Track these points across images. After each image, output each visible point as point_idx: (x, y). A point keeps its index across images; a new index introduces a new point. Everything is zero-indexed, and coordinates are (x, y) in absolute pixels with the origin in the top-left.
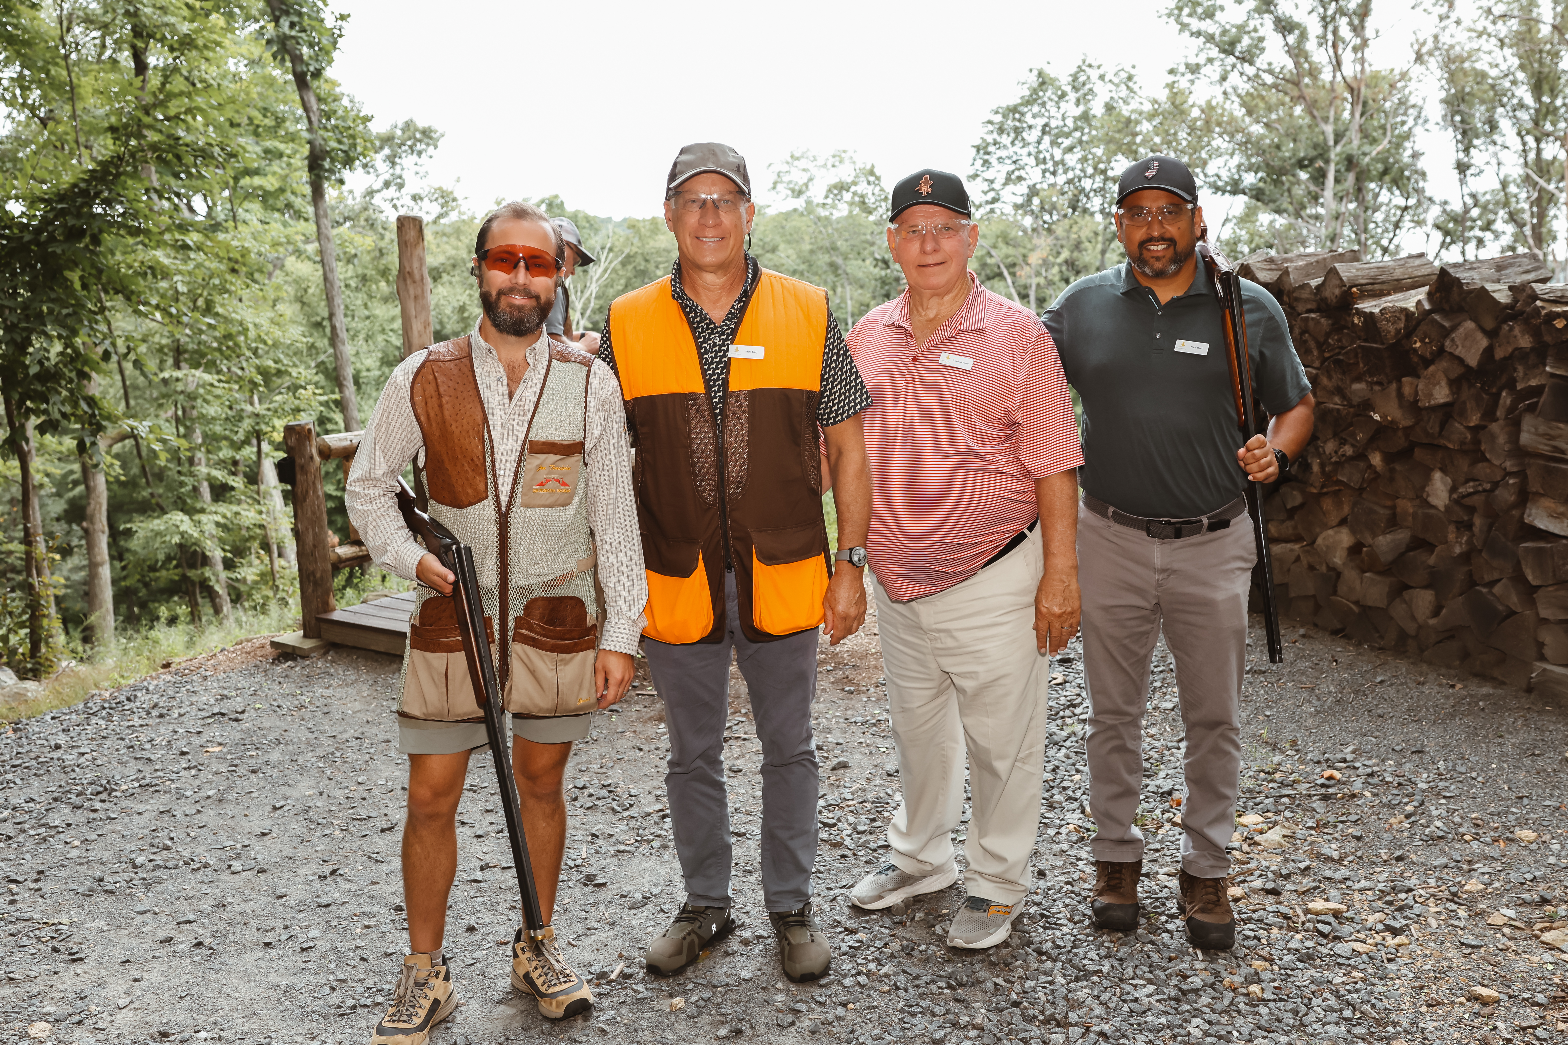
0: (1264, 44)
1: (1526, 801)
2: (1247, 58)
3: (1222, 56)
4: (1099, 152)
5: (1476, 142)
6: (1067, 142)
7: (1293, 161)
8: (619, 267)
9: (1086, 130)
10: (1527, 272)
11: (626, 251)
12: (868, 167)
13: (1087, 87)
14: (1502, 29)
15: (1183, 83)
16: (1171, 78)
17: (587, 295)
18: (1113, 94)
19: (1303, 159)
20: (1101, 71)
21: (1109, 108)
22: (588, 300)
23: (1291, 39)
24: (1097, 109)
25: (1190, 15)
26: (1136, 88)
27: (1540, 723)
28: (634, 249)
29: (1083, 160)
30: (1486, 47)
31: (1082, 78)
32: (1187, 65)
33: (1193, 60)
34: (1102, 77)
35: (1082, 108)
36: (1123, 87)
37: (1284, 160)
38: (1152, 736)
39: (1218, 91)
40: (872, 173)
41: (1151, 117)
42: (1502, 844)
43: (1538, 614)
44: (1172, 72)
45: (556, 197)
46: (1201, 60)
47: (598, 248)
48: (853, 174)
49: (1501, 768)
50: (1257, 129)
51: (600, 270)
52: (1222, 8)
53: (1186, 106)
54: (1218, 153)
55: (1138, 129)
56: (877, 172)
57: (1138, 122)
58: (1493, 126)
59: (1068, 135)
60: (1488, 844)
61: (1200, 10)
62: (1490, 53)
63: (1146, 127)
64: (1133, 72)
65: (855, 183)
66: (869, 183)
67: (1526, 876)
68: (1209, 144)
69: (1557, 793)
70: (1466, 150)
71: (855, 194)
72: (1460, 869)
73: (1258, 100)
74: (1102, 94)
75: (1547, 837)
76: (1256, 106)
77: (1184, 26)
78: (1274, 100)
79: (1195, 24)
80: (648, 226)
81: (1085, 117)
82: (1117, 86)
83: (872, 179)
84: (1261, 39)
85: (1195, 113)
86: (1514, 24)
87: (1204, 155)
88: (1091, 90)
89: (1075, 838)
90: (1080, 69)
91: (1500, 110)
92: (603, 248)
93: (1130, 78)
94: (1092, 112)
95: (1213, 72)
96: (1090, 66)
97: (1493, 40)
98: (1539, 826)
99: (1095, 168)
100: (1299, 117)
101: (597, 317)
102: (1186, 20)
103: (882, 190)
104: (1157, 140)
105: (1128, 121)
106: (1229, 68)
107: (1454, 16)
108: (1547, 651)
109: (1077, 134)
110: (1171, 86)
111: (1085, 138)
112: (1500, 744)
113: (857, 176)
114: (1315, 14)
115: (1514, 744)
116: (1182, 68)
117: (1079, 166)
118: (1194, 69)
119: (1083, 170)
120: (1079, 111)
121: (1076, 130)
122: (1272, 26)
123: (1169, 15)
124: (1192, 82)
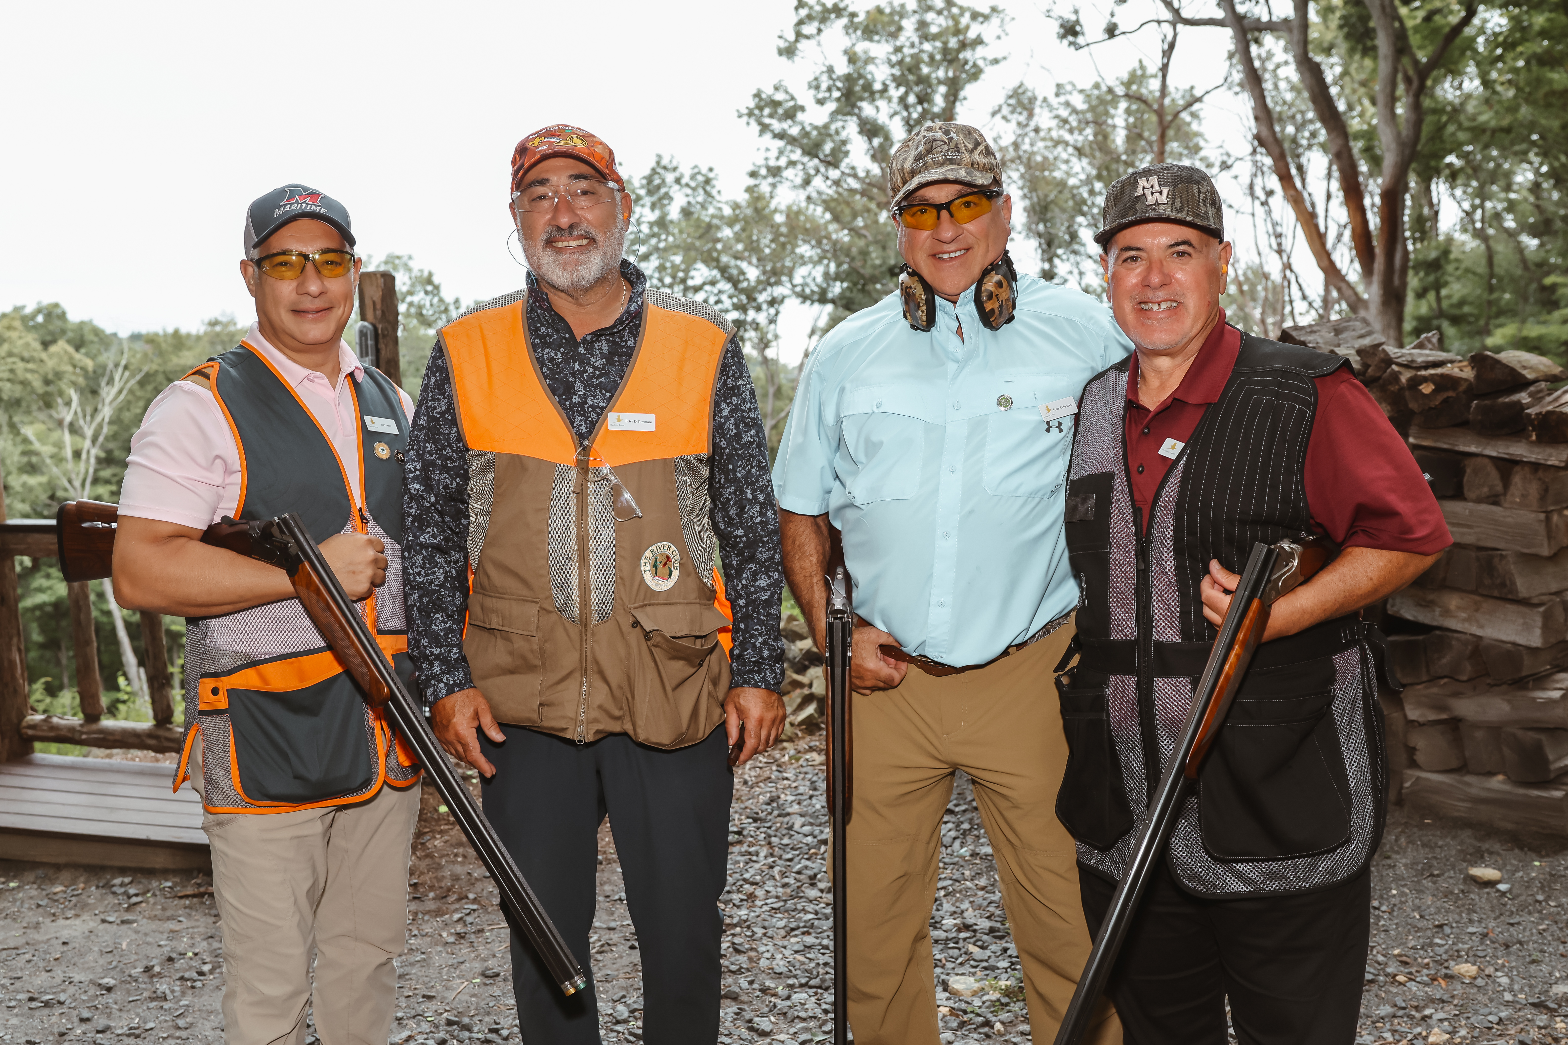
0: (848, 147)
1: (1447, 930)
2: (833, 162)
3: (806, 159)
4: (678, 259)
5: (1060, 251)
6: (643, 249)
7: (884, 269)
8: (137, 387)
9: (663, 237)
10: (1362, 336)
11: (145, 369)
12: (426, 274)
13: (663, 190)
14: (1077, 138)
15: (765, 187)
16: (751, 182)
17: (98, 419)
18: (691, 199)
19: (895, 266)
20: (677, 174)
21: (686, 212)
22: (100, 426)
23: (876, 142)
24: (674, 212)
25: (771, 116)
26: (714, 192)
27: (1425, 839)
28: (155, 367)
29: (661, 268)
30: (1064, 156)
31: (657, 181)
32: (769, 169)
33: (772, 163)
34: (678, 181)
35: (657, 213)
36: (701, 191)
37: (874, 267)
38: (983, 888)
39: (802, 195)
40: (429, 281)
41: (731, 223)
42: (1443, 983)
43: (1405, 716)
44: (753, 174)
45: (56, 305)
46: (783, 162)
47: (111, 366)
48: (408, 282)
49: (1403, 894)
50: (844, 236)
51: (114, 391)
52: (802, 109)
53: (767, 211)
54: (803, 261)
55: (719, 235)
56: (436, 280)
57: (718, 228)
58: (1074, 236)
59: (642, 242)
60: (1426, 984)
61: (780, 111)
62: (1067, 162)
63: (727, 233)
64: (711, 175)
65: (411, 293)
66: (426, 293)
67: (1490, 1018)
68: (793, 252)
69: (1475, 917)
70: (1050, 260)
71: (411, 304)
72: (1411, 1017)
73: (843, 206)
74: (679, 199)
75: (1490, 970)
76: (842, 211)
77: (765, 128)
78: (858, 207)
79: (777, 125)
80: (170, 340)
81: (662, 223)
82: (694, 189)
83: (429, 288)
84: (844, 143)
85: (779, 218)
86: (1089, 132)
87: (788, 263)
88: (667, 194)
89: (955, 1024)
90: (654, 171)
91: (1080, 219)
92: (117, 365)
93: (708, 181)
94: (669, 218)
95: (793, 175)
96: (665, 168)
97: (1070, 150)
98: (1473, 957)
99: (674, 277)
100: (885, 224)
101: (111, 445)
102: (767, 121)
103: (441, 300)
104: (740, 247)
105: (709, 226)
106: (812, 172)
107: (1032, 124)
108: (1420, 757)
109: (654, 241)
110: (749, 190)
111: (662, 245)
112: (1390, 867)
113: (413, 285)
114: (897, 118)
115: (1405, 865)
116: (763, 171)
117: (656, 275)
118: (775, 172)
119: (661, 280)
120: (653, 216)
121: (653, 235)
122: (857, 129)
123: (750, 114)
124: (774, 186)
